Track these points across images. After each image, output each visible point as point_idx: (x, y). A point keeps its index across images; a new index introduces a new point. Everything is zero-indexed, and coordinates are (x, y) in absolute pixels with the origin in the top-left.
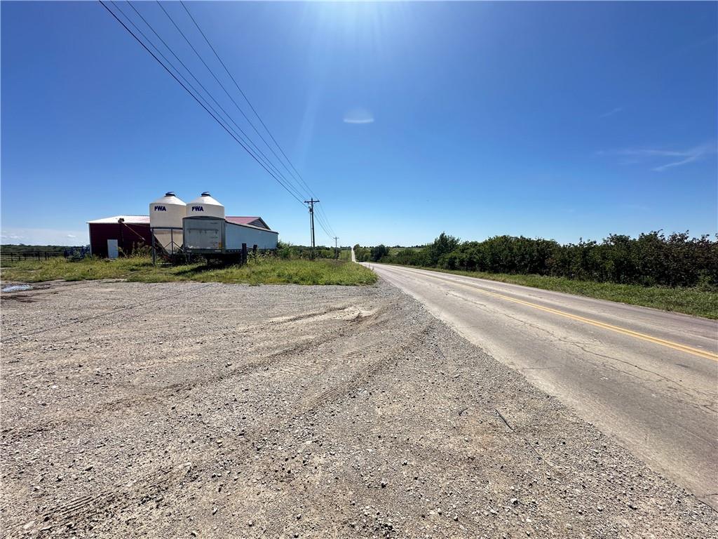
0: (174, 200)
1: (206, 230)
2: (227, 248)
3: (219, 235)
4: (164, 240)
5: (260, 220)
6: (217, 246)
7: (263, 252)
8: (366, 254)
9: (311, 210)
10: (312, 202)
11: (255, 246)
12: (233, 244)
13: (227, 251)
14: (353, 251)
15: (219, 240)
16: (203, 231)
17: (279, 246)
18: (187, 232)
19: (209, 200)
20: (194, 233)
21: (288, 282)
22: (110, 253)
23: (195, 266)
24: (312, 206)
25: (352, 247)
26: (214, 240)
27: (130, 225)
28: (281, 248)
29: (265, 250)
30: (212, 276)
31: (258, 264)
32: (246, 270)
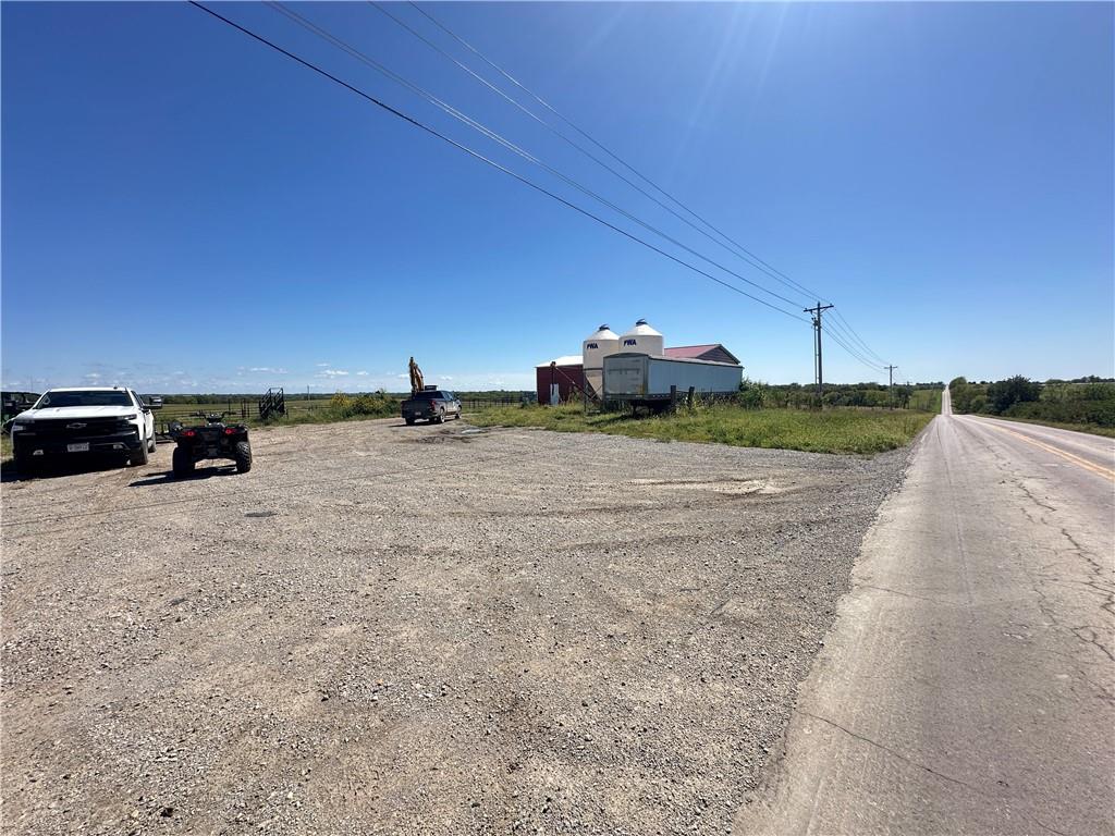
0: (608, 335)
1: (627, 370)
2: (651, 392)
3: (640, 376)
4: (595, 382)
5: (720, 348)
6: (639, 390)
7: (704, 396)
8: (979, 397)
9: (817, 323)
10: (819, 309)
11: (692, 389)
12: (658, 387)
13: (651, 396)
14: (946, 393)
15: (641, 382)
16: (623, 372)
17: (743, 387)
18: (607, 374)
19: (645, 330)
20: (615, 375)
21: (715, 441)
22: (552, 400)
23: (619, 415)
24: (819, 315)
25: (947, 382)
26: (635, 383)
27: (560, 367)
28: (746, 389)
29: (709, 394)
30: (624, 428)
31: (694, 413)
32: (673, 421)
